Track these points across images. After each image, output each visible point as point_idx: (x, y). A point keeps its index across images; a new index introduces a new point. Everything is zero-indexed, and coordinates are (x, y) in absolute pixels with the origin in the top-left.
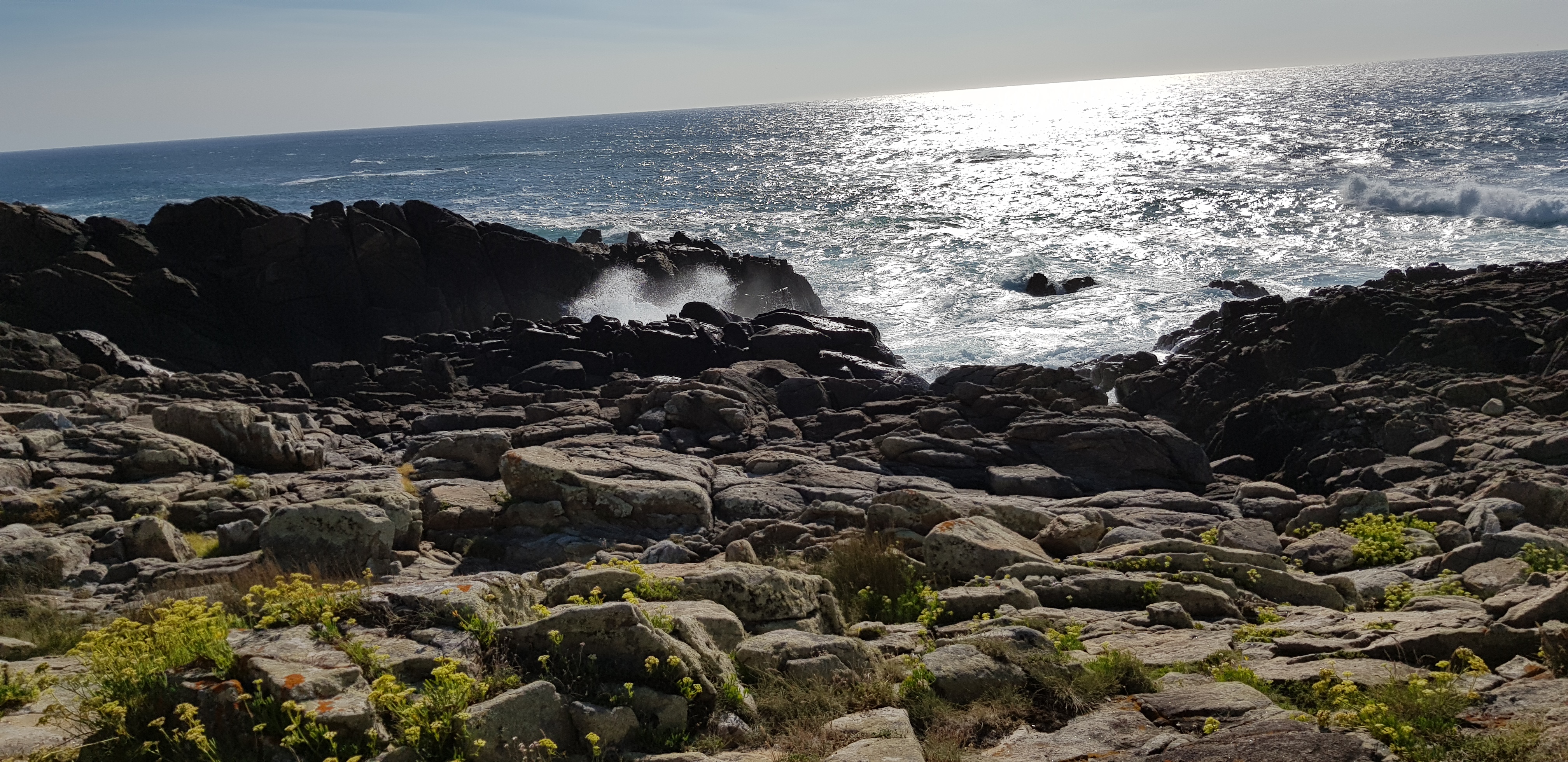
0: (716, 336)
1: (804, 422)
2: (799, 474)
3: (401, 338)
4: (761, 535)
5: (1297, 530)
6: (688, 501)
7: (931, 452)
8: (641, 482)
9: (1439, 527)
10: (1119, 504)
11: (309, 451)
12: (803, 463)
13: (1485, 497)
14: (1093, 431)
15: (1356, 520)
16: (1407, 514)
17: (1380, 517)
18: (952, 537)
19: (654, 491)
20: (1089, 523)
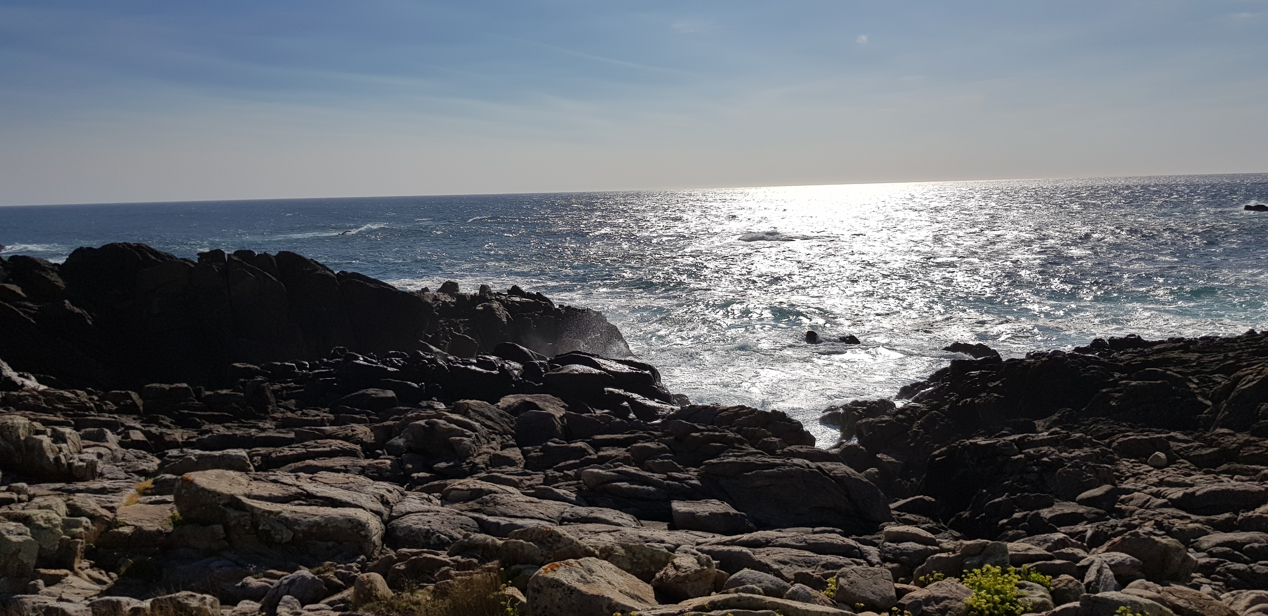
0: (516, 372)
1: (529, 451)
2: (487, 502)
3: (248, 366)
4: (403, 567)
5: (922, 578)
6: (351, 529)
7: (625, 485)
8: (307, 509)
9: (1055, 581)
10: (767, 543)
11: (81, 463)
12: (495, 492)
13: (1107, 551)
14: (775, 470)
15: (975, 570)
16: (1026, 566)
17: (997, 569)
18: (552, 579)
19: (317, 518)
20: (698, 567)
